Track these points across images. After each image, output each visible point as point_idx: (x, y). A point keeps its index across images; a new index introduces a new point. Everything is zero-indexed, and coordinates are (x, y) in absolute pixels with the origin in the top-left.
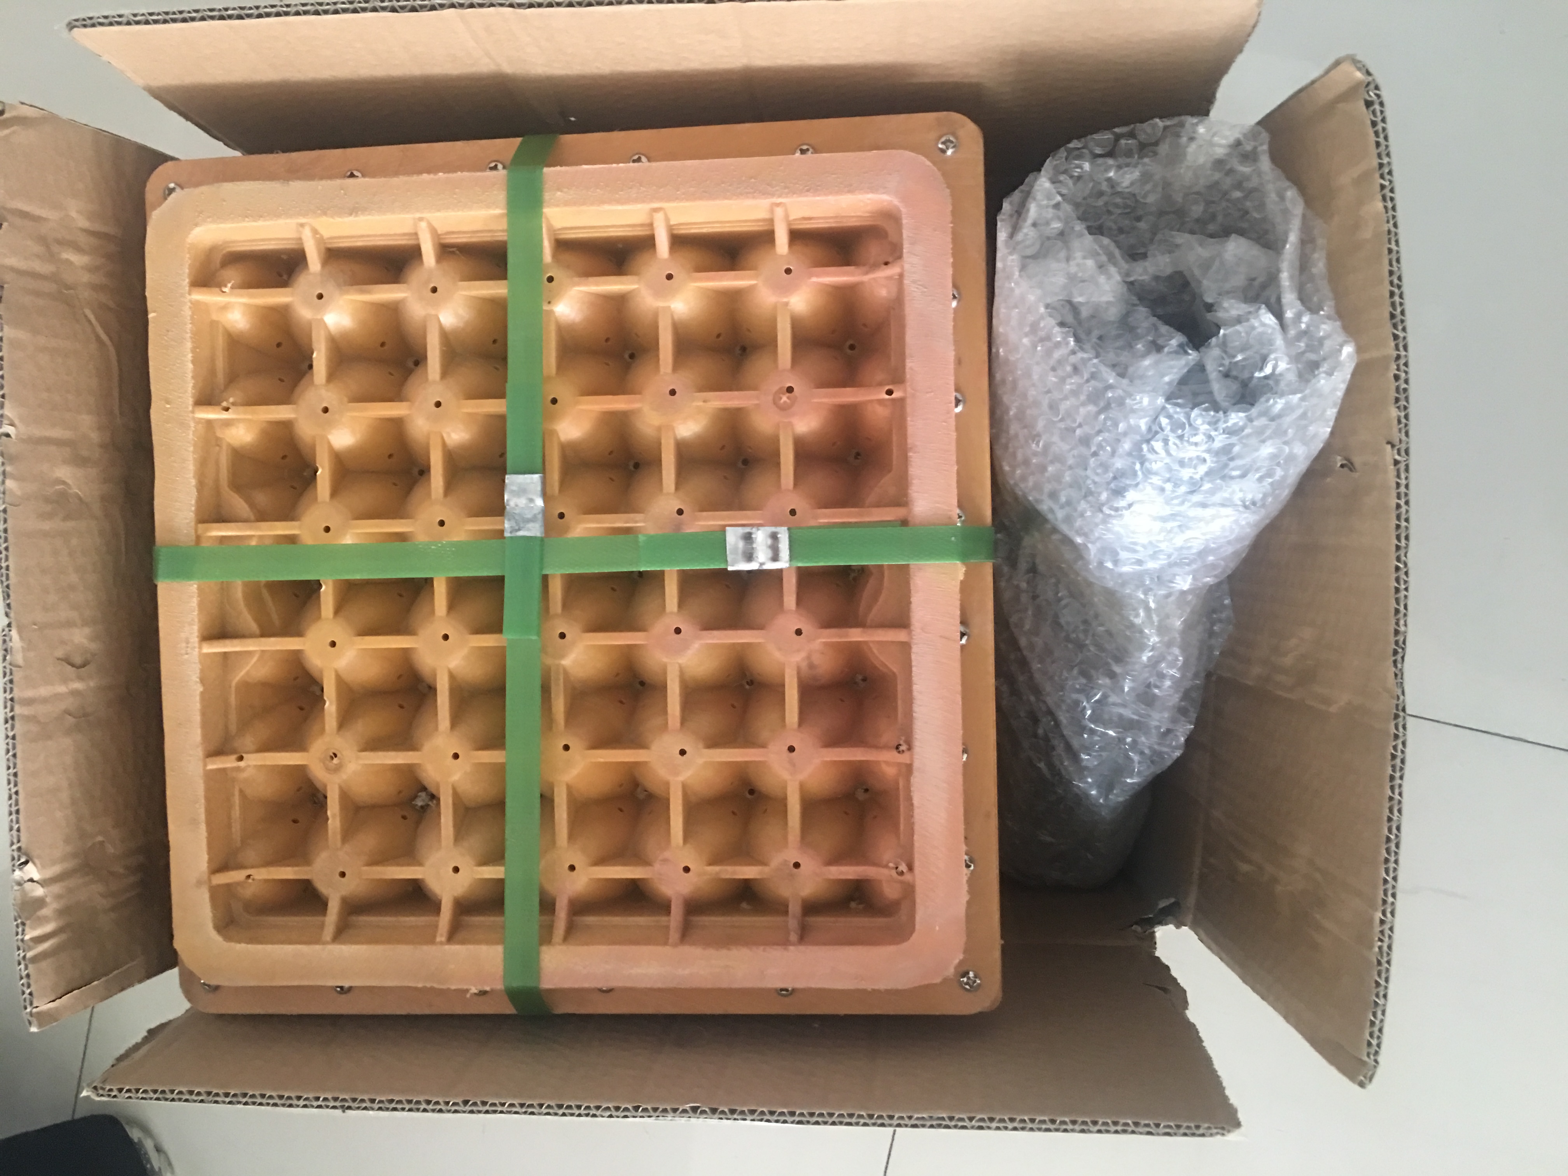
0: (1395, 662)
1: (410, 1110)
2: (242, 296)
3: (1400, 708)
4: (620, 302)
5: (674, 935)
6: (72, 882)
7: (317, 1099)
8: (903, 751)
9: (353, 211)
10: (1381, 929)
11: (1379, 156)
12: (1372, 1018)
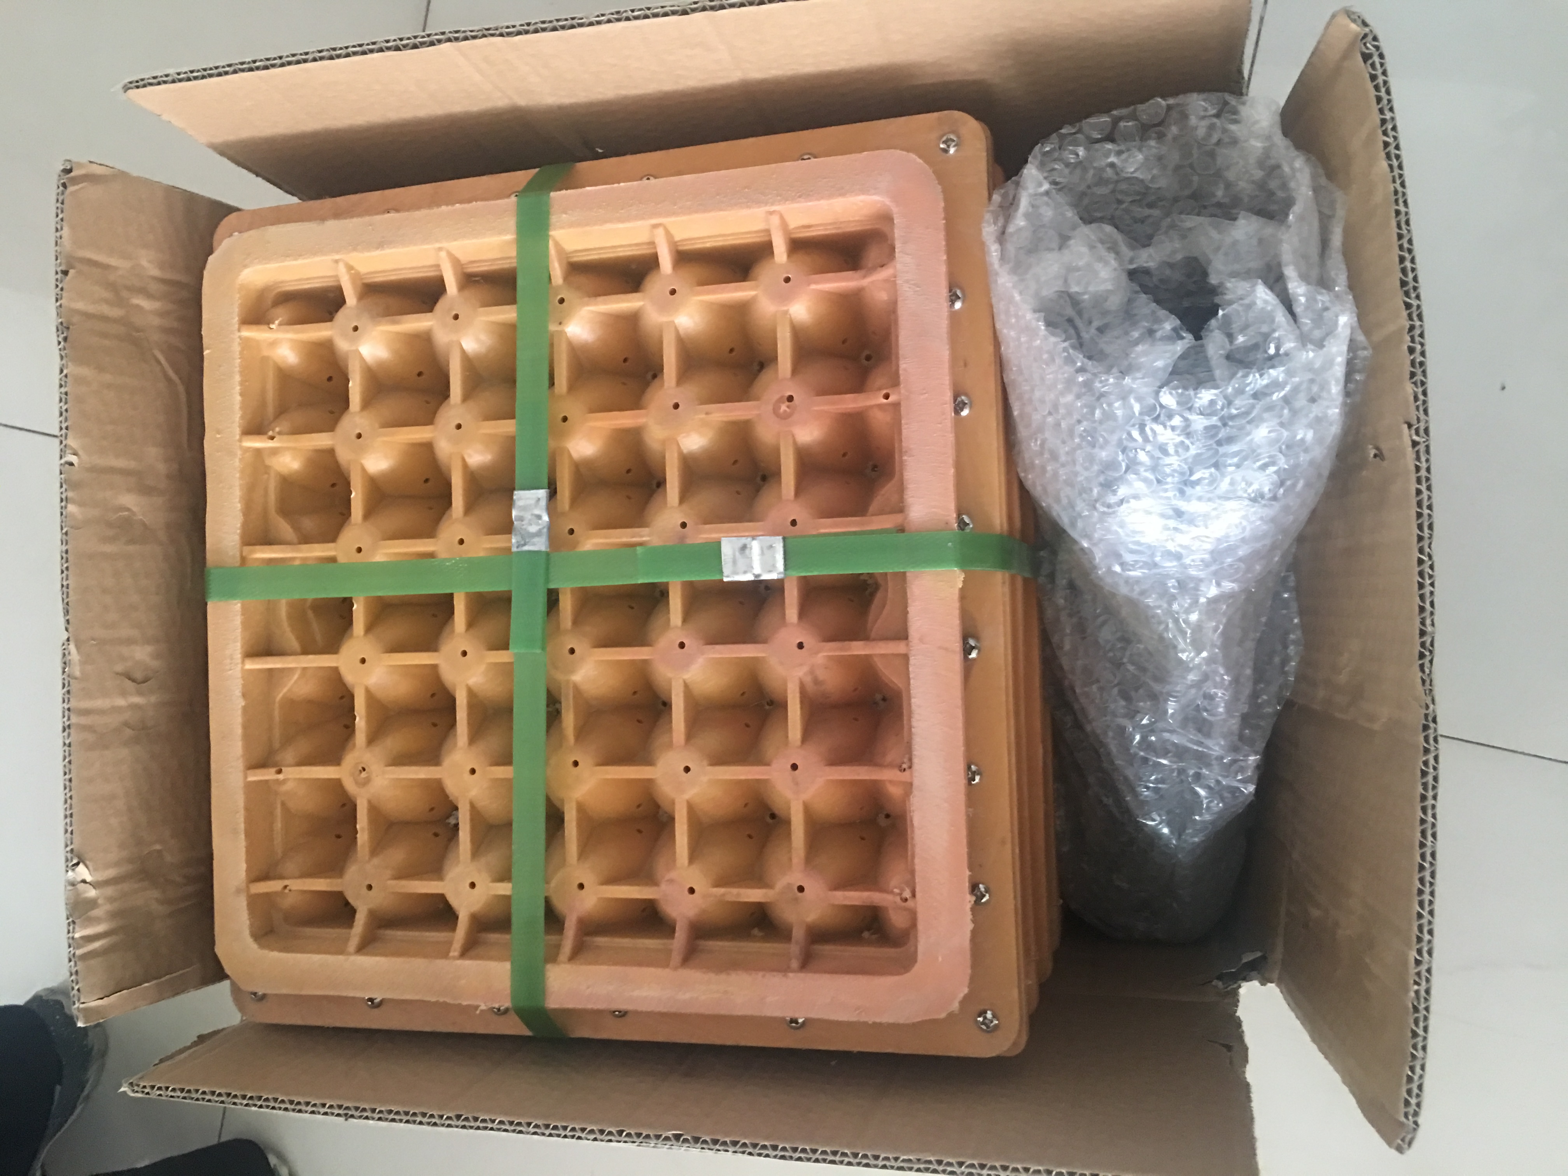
0: (1422, 667)
1: (407, 1122)
2: (287, 331)
3: (1430, 719)
4: (633, 320)
5: (676, 957)
6: (126, 886)
7: (324, 1105)
8: (904, 770)
9: (380, 245)
10: (1416, 971)
11: (1381, 111)
12: (1410, 1073)
